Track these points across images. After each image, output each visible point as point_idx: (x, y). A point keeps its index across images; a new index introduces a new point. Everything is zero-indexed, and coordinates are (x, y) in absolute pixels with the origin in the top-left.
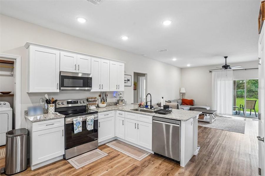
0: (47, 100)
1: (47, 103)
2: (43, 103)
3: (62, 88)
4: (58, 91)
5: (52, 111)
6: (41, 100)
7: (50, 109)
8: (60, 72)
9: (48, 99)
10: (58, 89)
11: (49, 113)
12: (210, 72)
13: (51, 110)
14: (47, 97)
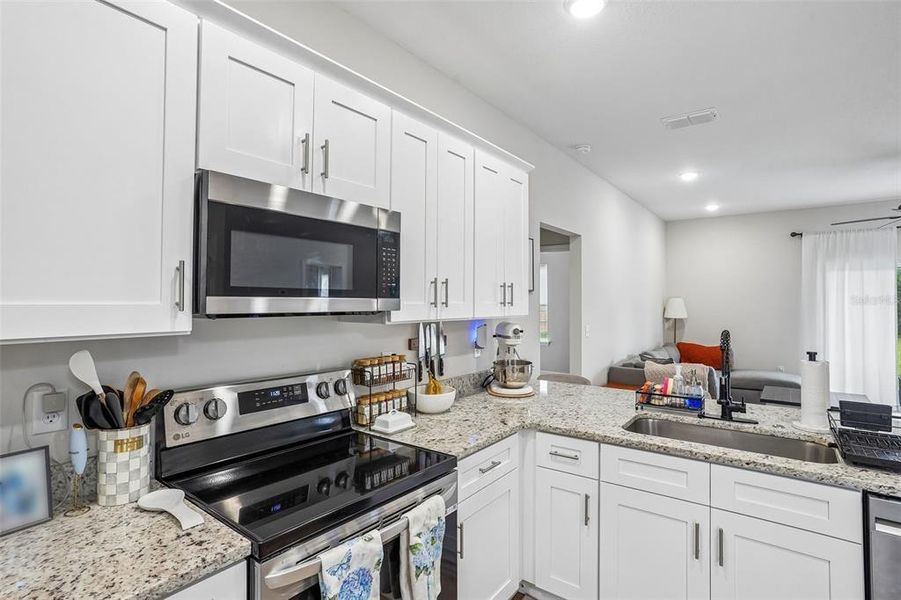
0: (93, 395)
1: (90, 424)
2: (58, 423)
3: (214, 304)
4: (184, 323)
5: (135, 486)
6: (36, 397)
7: (111, 468)
8: (201, 179)
9: (99, 391)
10: (180, 306)
11: (102, 500)
12: (794, 235)
13: (122, 478)
14: (88, 373)
